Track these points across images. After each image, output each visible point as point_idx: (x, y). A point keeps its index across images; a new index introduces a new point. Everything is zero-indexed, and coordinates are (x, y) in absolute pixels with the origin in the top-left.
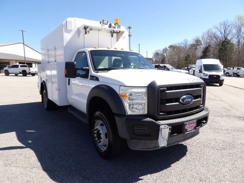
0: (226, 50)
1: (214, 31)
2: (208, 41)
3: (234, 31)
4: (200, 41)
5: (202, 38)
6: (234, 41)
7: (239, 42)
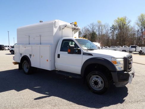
0: (94, 37)
1: (88, 27)
2: (85, 32)
3: (97, 28)
4: (81, 32)
5: (82, 31)
6: (97, 33)
7: (99, 34)
